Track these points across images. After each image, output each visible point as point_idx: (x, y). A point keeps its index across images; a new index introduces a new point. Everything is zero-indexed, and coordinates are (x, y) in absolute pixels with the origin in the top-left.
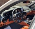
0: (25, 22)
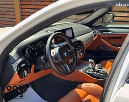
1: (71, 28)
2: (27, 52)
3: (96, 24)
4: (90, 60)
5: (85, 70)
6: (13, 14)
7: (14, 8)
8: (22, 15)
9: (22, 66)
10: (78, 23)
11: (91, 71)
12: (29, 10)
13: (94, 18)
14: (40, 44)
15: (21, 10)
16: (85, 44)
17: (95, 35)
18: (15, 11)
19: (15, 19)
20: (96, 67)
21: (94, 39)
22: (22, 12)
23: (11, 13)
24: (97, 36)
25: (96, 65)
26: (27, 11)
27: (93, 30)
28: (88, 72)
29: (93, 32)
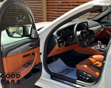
0: (93, 48)
1: (87, 22)
2: (61, 34)
3: (103, 20)
4: (98, 42)
5: (95, 48)
6: (41, 15)
7: (42, 11)
8: (48, 16)
9: (60, 40)
10: (90, 19)
11: (99, 48)
12: (53, 12)
13: (102, 16)
14: (68, 30)
15: (47, 12)
16: (95, 32)
17: (102, 28)
18: (43, 13)
19: (43, 18)
20: (102, 46)
21: (101, 30)
22: (48, 13)
23: (40, 14)
24: (103, 29)
25: (103, 45)
26: (51, 13)
27: (101, 24)
28: (97, 48)
29: (101, 25)
